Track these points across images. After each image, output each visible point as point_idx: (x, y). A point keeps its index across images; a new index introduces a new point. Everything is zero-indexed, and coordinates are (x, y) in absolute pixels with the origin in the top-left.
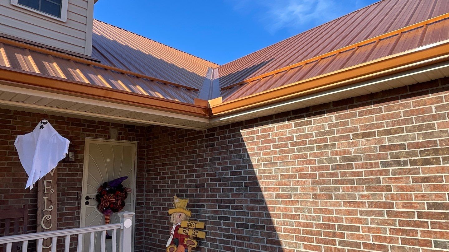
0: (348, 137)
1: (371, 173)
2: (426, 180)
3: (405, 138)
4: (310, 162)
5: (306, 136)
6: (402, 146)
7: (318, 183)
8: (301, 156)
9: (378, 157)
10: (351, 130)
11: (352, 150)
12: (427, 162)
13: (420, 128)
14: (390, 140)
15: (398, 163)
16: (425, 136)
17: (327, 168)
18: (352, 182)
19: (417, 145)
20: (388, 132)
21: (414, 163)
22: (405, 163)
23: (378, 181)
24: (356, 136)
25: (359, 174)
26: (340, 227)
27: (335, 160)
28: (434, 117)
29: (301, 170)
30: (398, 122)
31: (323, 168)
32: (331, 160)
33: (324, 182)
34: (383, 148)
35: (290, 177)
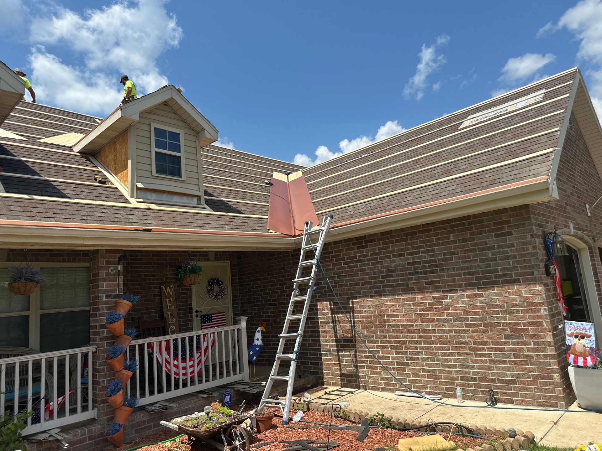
0: (389, 257)
1: (403, 280)
2: (431, 283)
3: (420, 257)
4: (368, 274)
5: (365, 256)
6: (419, 263)
7: (373, 288)
8: (363, 270)
9: (407, 269)
10: (392, 252)
11: (392, 265)
12: (432, 272)
13: (428, 251)
14: (413, 259)
15: (418, 273)
16: (431, 256)
17: (378, 277)
18: (393, 286)
19: (427, 262)
20: (412, 254)
21: (426, 273)
22: (421, 273)
23: (407, 284)
24: (394, 256)
25: (397, 280)
26: (388, 316)
27: (382, 272)
28: (435, 245)
29: (363, 279)
30: (417, 247)
31: (376, 278)
32: (380, 272)
33: (377, 287)
34: (409, 263)
35: (357, 284)
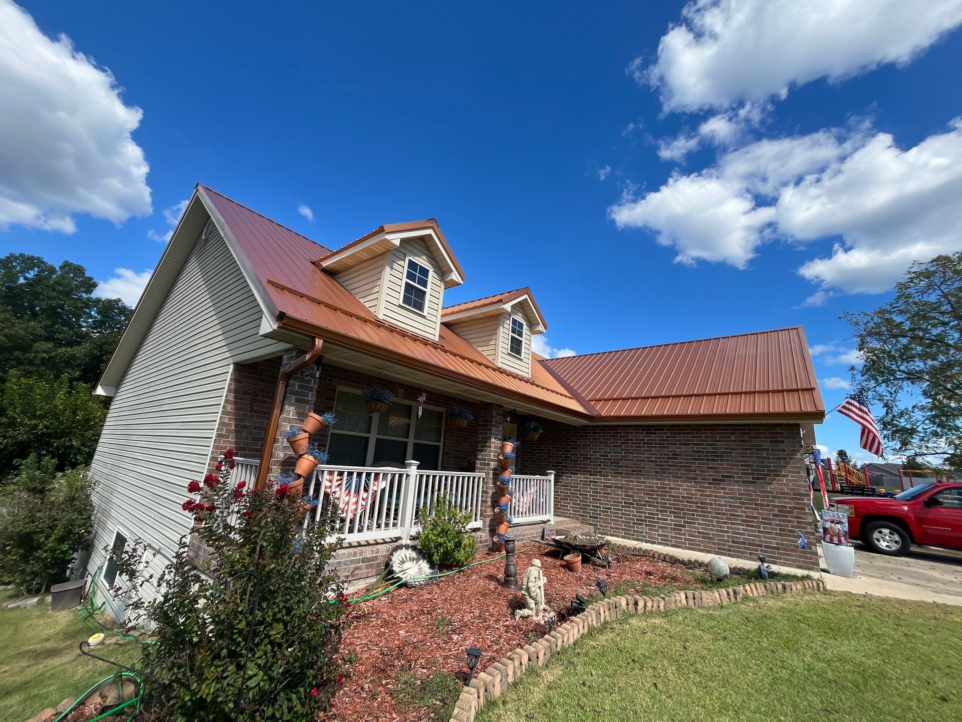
0: (676, 444)
1: (687, 463)
2: (711, 468)
3: (704, 448)
4: (654, 454)
5: (652, 440)
6: (703, 452)
7: (658, 465)
8: (650, 451)
9: (691, 455)
10: (678, 441)
11: (678, 450)
12: (713, 460)
13: (711, 445)
14: (697, 448)
15: (701, 460)
16: (713, 448)
17: (664, 458)
18: (677, 466)
19: (709, 452)
20: (697, 444)
21: (708, 460)
22: (704, 460)
23: (691, 467)
24: (680, 444)
25: (681, 463)
26: (669, 488)
27: (669, 455)
28: (718, 441)
29: (649, 458)
30: (702, 441)
31: (661, 458)
32: (667, 455)
33: (662, 465)
34: (693, 452)
35: (642, 461)
